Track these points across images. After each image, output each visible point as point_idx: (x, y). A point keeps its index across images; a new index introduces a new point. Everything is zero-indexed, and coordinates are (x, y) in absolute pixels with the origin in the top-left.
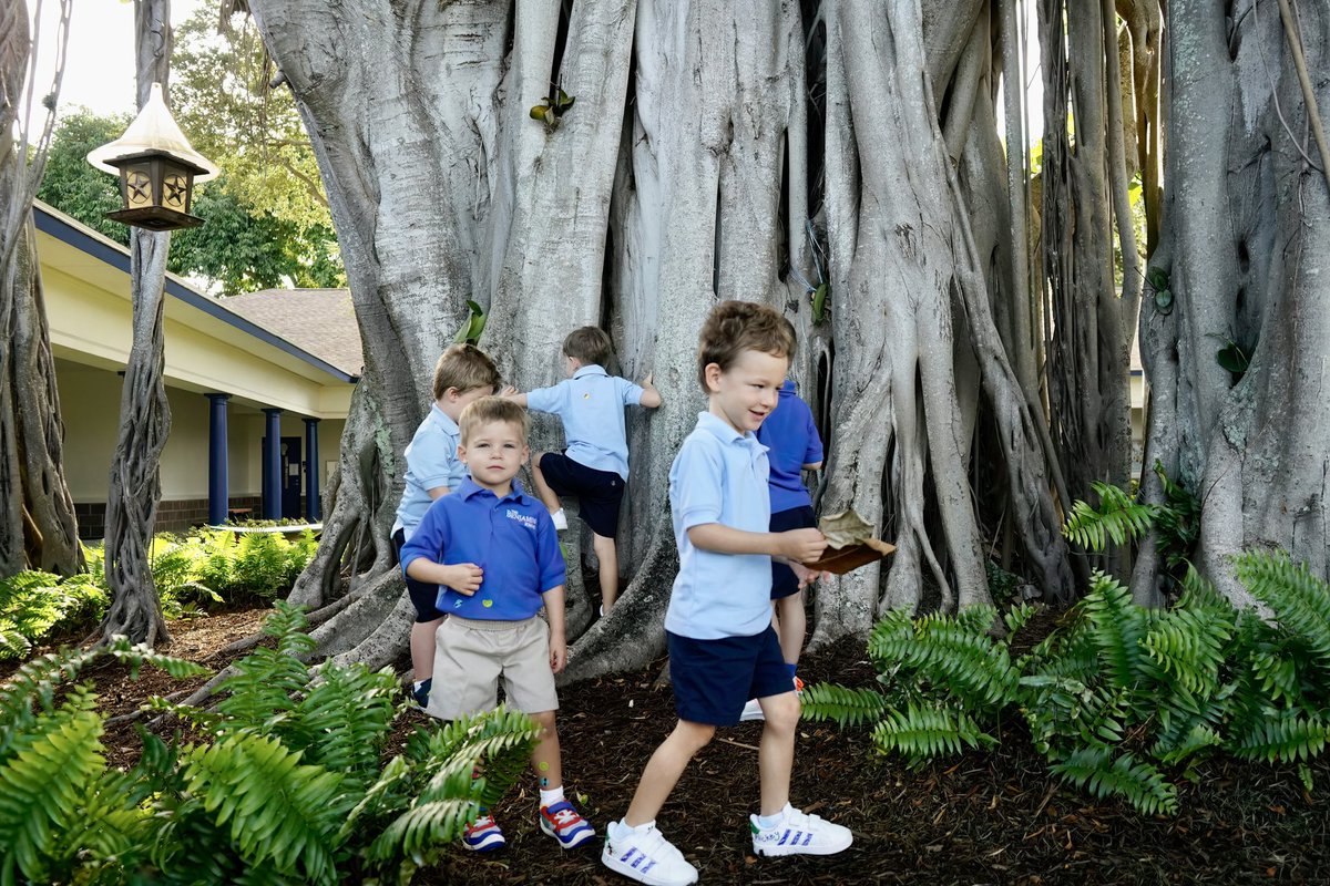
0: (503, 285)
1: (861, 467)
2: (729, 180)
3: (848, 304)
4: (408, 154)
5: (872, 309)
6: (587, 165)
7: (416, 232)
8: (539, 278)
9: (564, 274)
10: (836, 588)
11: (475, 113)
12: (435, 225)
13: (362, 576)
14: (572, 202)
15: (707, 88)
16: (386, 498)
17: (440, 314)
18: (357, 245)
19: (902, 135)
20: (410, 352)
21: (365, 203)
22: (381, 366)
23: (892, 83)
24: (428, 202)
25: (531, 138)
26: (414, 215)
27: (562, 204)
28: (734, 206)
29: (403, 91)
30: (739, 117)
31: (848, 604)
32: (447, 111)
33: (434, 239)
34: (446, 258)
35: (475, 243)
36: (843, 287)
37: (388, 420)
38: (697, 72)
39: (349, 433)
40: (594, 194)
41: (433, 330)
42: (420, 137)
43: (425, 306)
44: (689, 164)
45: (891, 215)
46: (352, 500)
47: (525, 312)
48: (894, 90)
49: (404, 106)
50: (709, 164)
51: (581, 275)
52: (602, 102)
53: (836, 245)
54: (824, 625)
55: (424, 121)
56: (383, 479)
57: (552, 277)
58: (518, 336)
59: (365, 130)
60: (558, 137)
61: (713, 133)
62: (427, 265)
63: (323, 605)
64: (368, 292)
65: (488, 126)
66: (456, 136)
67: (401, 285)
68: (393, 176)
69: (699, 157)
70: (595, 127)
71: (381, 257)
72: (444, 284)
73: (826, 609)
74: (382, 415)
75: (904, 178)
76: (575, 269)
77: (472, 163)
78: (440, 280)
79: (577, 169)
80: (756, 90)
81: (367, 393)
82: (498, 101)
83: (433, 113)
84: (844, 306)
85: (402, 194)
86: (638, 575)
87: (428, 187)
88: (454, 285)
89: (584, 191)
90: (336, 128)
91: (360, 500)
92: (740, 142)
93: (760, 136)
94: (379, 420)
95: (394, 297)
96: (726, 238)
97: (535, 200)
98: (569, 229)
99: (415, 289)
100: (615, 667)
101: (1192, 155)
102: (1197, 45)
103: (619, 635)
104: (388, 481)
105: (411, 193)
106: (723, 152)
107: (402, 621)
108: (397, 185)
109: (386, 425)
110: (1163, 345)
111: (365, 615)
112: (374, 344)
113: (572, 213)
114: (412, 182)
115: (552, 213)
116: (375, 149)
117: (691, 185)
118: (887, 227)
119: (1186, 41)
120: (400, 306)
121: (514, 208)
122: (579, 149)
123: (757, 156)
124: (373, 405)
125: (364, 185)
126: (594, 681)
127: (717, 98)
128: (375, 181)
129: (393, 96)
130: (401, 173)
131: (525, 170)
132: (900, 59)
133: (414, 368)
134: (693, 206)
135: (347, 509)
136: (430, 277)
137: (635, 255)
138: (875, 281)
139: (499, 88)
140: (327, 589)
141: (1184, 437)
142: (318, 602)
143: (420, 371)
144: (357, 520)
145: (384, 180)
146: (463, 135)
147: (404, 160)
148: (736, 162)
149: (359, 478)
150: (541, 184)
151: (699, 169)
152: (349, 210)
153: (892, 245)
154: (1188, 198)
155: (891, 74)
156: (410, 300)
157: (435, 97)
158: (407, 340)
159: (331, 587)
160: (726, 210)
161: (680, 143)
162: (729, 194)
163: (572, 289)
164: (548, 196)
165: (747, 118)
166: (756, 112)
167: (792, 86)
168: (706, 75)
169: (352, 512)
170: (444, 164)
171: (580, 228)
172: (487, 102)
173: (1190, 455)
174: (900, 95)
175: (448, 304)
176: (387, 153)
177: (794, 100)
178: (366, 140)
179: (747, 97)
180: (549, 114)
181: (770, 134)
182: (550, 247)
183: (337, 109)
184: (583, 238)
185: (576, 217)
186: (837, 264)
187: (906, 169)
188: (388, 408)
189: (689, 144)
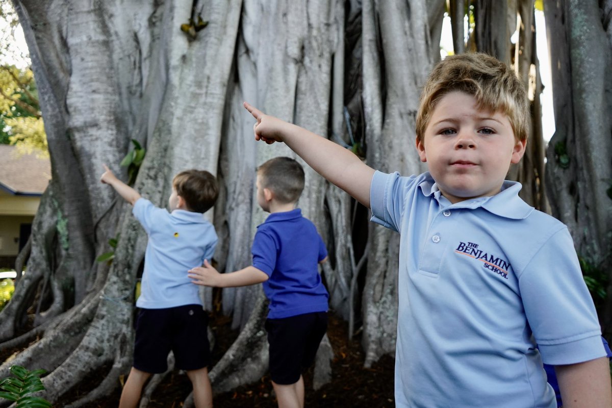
0: (159, 130)
1: (390, 251)
2: (303, 79)
3: (380, 154)
4: (94, 46)
5: (394, 157)
6: (215, 62)
7: (96, 96)
8: (182, 127)
9: (197, 127)
10: (377, 325)
11: (136, 28)
12: (108, 93)
13: (43, 314)
14: (205, 84)
15: (291, 25)
16: (62, 263)
17: (109, 148)
18: (52, 102)
19: (413, 59)
20: (87, 171)
21: (61, 75)
22: (64, 180)
23: (407, 29)
24: (104, 78)
25: (179, 44)
26: (95, 85)
27: (199, 84)
28: (305, 94)
29: (92, 8)
30: (310, 43)
31: (385, 335)
32: (118, 25)
33: (108, 101)
34: (114, 113)
35: (131, 107)
36: (377, 144)
37: (66, 213)
38: (285, 15)
39: (38, 222)
40: (218, 80)
41: (104, 158)
42: (102, 38)
43: (99, 143)
44: (279, 67)
45: (405, 104)
46: (38, 265)
47: (172, 148)
48: (410, 32)
49: (92, 17)
50: (292, 68)
51: (208, 128)
52: (225, 27)
53: (371, 120)
54: (372, 349)
55: (105, 29)
56: (60, 251)
57: (190, 128)
58: (168, 162)
59: (64, 29)
60: (196, 45)
61: (294, 51)
62: (102, 117)
63: (15, 336)
64: (57, 133)
65: (145, 37)
66: (124, 41)
67: (83, 129)
68: (83, 60)
69: (285, 63)
70: (220, 41)
71: (71, 110)
72: (112, 130)
73: (373, 338)
74: (62, 211)
75: (413, 84)
76: (205, 125)
77: (132, 59)
78: (110, 127)
79: (209, 64)
80: (319, 29)
81: (53, 196)
82: (152, 23)
83: (110, 25)
84: (377, 155)
85: (88, 71)
86: (252, 317)
87: (105, 69)
88: (119, 131)
89: (213, 77)
90: (45, 24)
91: (44, 265)
92: (309, 57)
93: (321, 55)
94: (60, 214)
95: (77, 136)
96: (300, 112)
97: (182, 80)
98: (202, 100)
99: (93, 132)
100: (243, 381)
101: (587, 79)
102: (587, 21)
103: (244, 359)
104: (64, 253)
105: (93, 71)
106: (300, 61)
107: (86, 354)
108: (85, 65)
109: (64, 217)
110: (564, 185)
111: (54, 347)
112: (60, 166)
113: (204, 91)
114: (95, 64)
115: (193, 89)
116: (71, 41)
117: (280, 79)
118: (403, 111)
119: (579, 19)
120: (81, 141)
121: (167, 84)
122: (210, 52)
123: (320, 66)
124: (56, 204)
125: (61, 64)
126: (230, 394)
127: (296, 32)
128: (70, 62)
129: (86, 9)
130: (88, 58)
131: (175, 60)
132: (413, 16)
133: (88, 181)
134: (281, 92)
135: (35, 270)
136: (104, 125)
137: (238, 120)
138: (396, 142)
139: (153, 15)
140: (18, 325)
141: (584, 238)
142: (10, 334)
143: (93, 183)
144: (41, 278)
145: (76, 62)
146: (128, 41)
147: (91, 50)
148: (307, 69)
149: (44, 250)
150: (186, 71)
151: (286, 71)
152: (48, 79)
153: (406, 122)
154: (587, 103)
155: (407, 24)
156: (89, 138)
157: (111, 16)
158: (85, 163)
159: (20, 322)
160: (300, 96)
161: (273, 55)
162: (303, 87)
163: (203, 137)
164: (190, 78)
165: (315, 44)
166: (320, 41)
167: (338, 29)
168: (290, 17)
169: (38, 272)
170: (116, 57)
171: (209, 100)
172: (144, 22)
173: (588, 247)
174: (412, 36)
175: (114, 143)
176: (79, 45)
177: (338, 38)
178: (64, 35)
179: (315, 33)
180: (192, 31)
181: (327, 55)
182: (190, 110)
183: (46, 12)
184: (210, 106)
185: (206, 93)
186: (372, 131)
187: (415, 78)
188: (66, 206)
189: (279, 56)
